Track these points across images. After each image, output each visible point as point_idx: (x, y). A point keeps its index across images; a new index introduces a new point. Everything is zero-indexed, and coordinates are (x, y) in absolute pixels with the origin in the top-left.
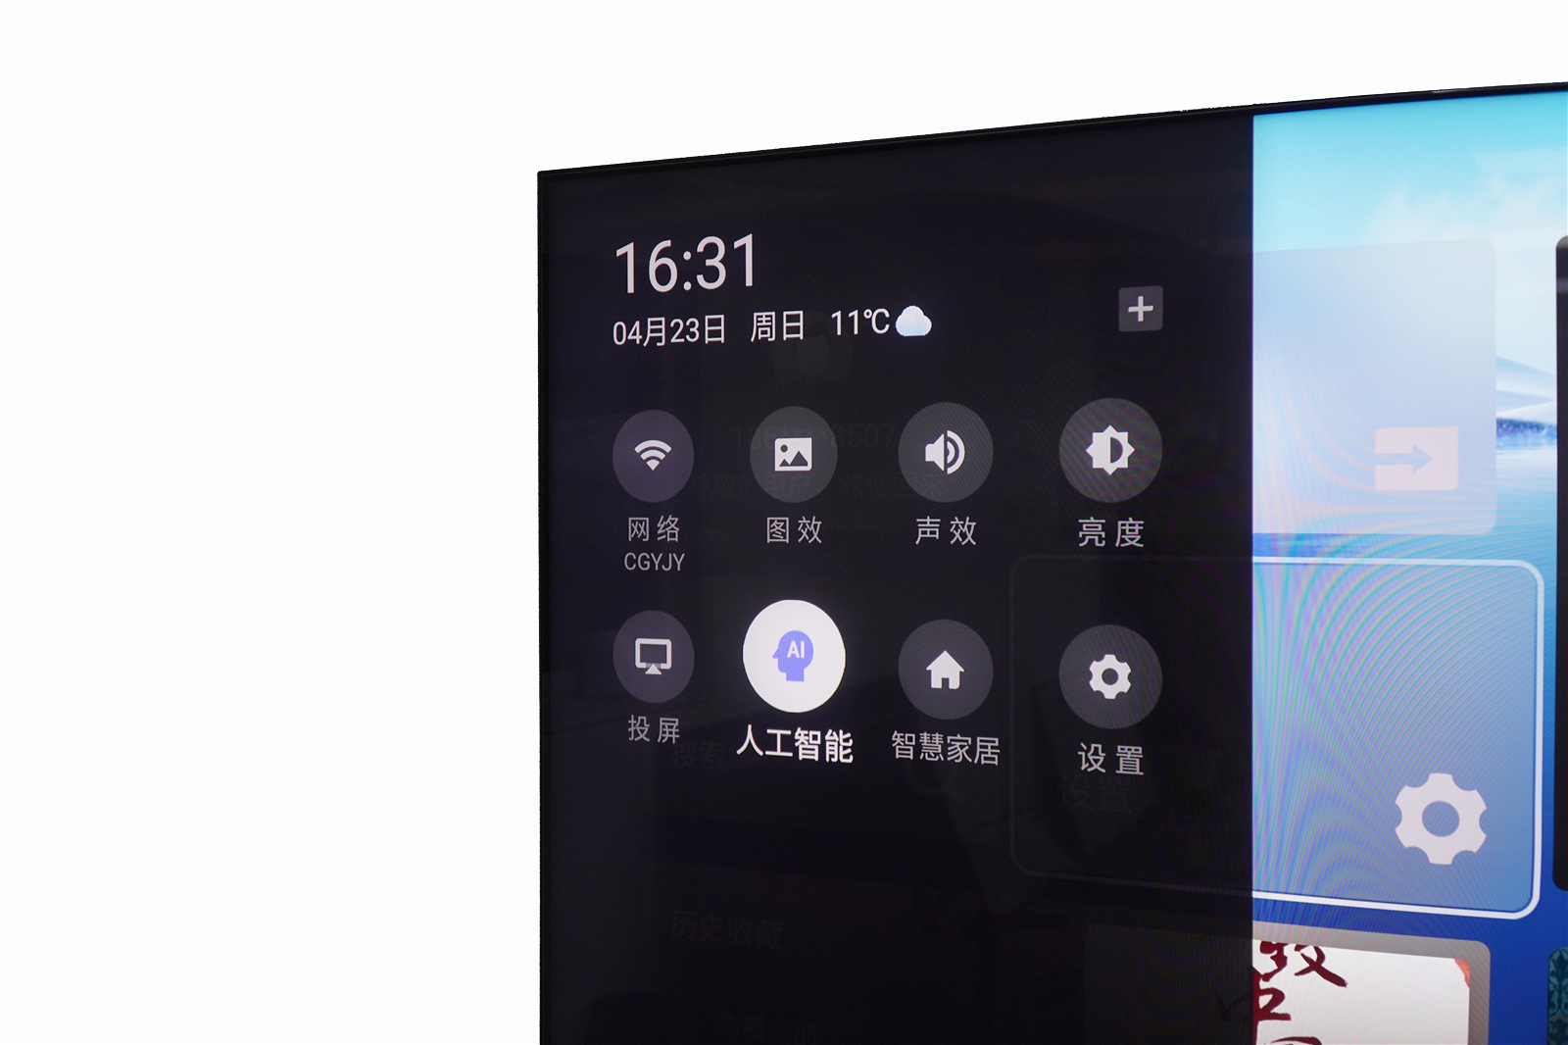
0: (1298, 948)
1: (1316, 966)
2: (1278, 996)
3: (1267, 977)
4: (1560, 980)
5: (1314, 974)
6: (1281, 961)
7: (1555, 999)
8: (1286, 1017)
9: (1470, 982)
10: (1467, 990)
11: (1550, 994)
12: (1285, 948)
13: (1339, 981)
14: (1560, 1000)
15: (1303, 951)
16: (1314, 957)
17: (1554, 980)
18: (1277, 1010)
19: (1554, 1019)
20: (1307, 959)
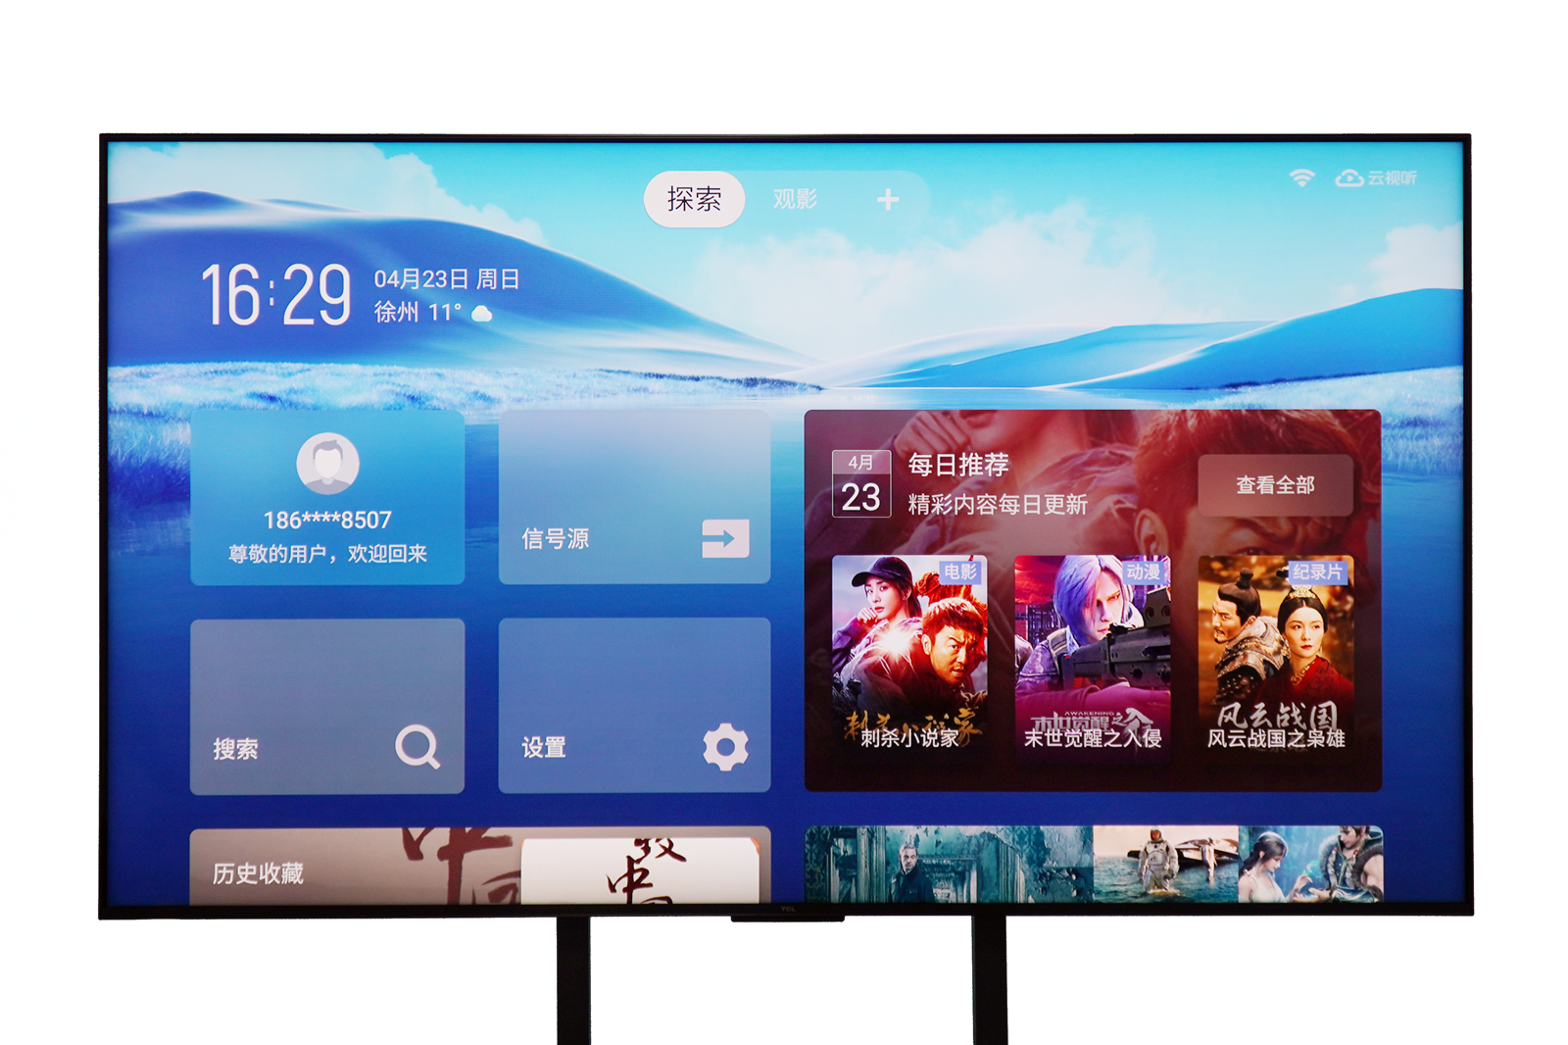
0: (658, 840)
1: (668, 850)
2: (645, 872)
3: (639, 861)
4: (811, 846)
5: (667, 856)
6: (647, 850)
7: (808, 858)
8: (650, 885)
9: (760, 851)
10: (758, 856)
11: (806, 855)
12: (650, 842)
13: (682, 859)
14: (811, 858)
15: (660, 842)
16: (667, 845)
17: (808, 846)
18: (644, 881)
19: (808, 870)
20: (663, 847)
